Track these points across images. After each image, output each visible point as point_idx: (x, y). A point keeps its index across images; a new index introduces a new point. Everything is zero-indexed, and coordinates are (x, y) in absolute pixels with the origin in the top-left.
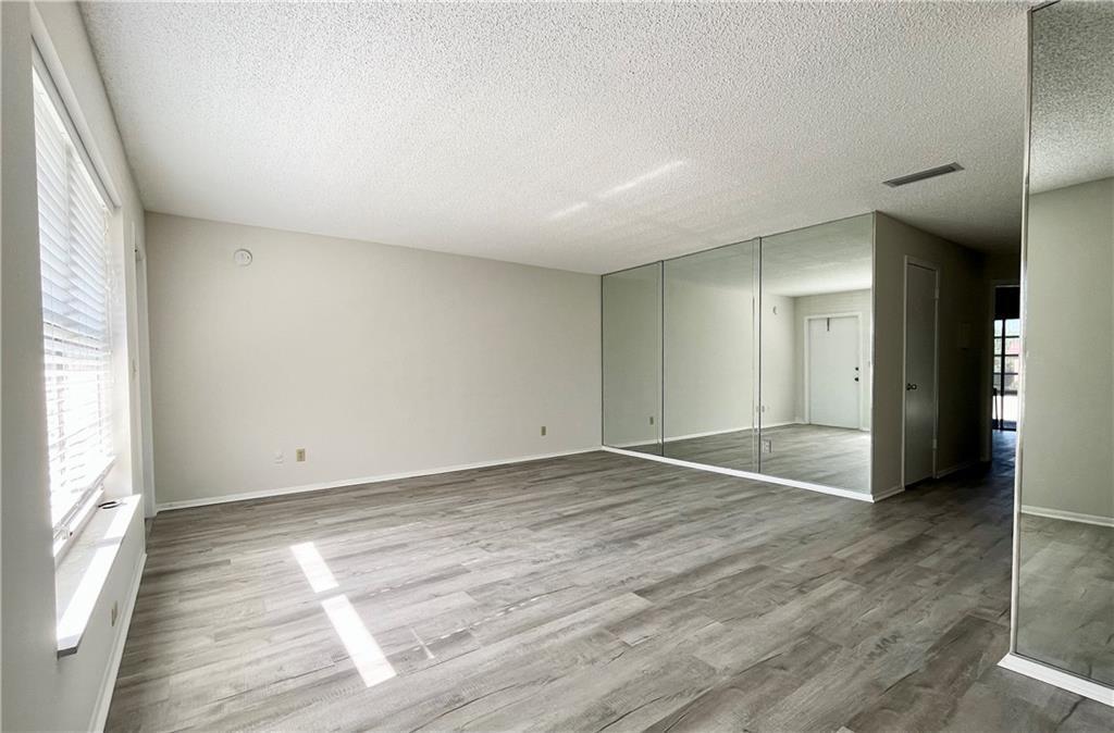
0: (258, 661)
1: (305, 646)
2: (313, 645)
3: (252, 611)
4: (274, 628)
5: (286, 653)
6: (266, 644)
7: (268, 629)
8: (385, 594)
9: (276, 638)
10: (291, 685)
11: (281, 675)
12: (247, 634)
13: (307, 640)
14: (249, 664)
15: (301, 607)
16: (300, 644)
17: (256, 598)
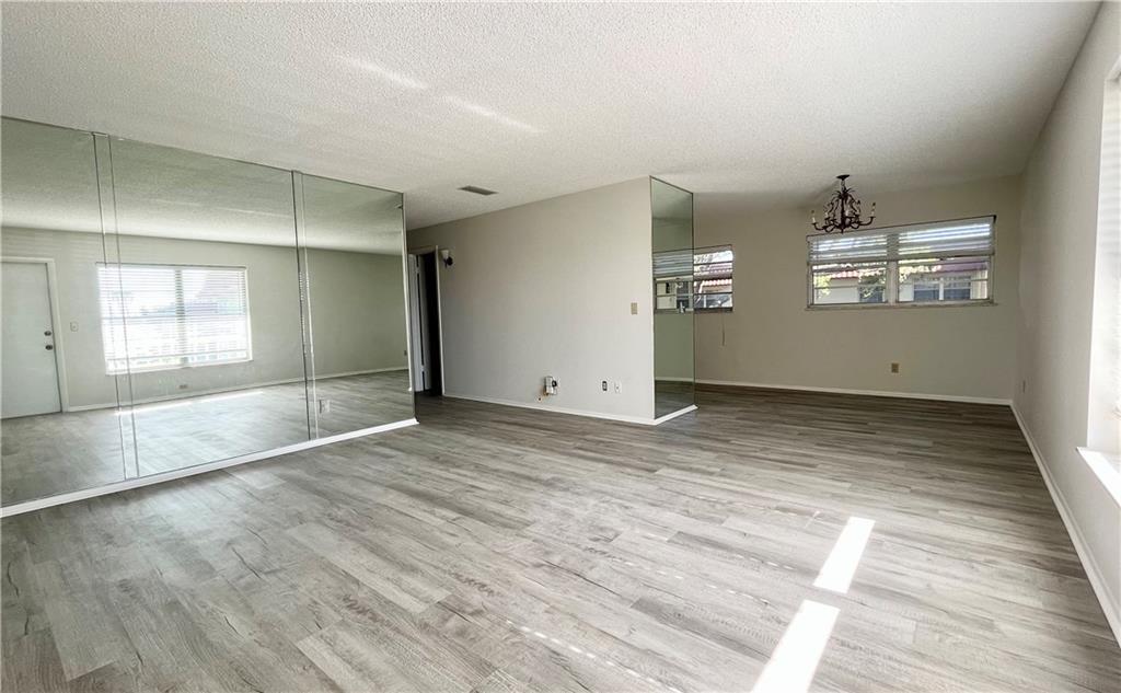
0: (946, 575)
1: (897, 563)
2: (891, 561)
3: (937, 637)
4: (919, 597)
5: (919, 568)
6: (934, 586)
7: (926, 599)
8: (775, 561)
9: (921, 586)
10: (926, 547)
11: (930, 556)
12: (951, 607)
13: (891, 567)
14: (956, 578)
15: (871, 601)
16: (901, 567)
17: (922, 656)
